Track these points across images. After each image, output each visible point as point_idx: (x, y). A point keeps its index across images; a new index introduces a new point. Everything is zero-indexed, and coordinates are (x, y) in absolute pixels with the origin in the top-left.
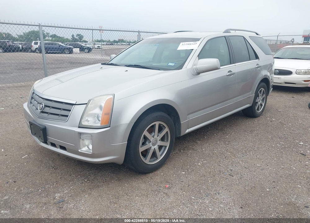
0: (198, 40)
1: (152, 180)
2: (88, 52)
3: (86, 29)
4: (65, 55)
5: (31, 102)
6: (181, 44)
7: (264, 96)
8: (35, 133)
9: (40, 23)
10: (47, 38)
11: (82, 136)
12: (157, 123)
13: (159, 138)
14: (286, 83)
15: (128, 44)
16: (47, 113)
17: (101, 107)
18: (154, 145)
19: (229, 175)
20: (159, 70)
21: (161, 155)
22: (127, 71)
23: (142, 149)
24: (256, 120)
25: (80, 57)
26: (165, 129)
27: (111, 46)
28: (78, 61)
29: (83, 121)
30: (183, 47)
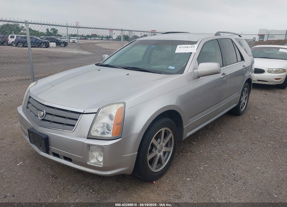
0: (195, 43)
1: (159, 189)
2: (64, 46)
3: (72, 27)
4: (42, 49)
5: (27, 107)
6: (178, 46)
7: (247, 95)
8: (35, 142)
9: (27, 20)
10: (22, 31)
11: (91, 148)
12: (163, 130)
13: (164, 144)
14: (258, 81)
15: (101, 38)
16: (49, 121)
17: (111, 117)
18: (159, 151)
19: (233, 179)
20: (160, 73)
21: (165, 161)
22: (129, 74)
23: (149, 157)
24: (240, 118)
25: (58, 51)
26: (169, 134)
27: (85, 41)
28: (57, 56)
29: (92, 131)
30: (180, 49)
